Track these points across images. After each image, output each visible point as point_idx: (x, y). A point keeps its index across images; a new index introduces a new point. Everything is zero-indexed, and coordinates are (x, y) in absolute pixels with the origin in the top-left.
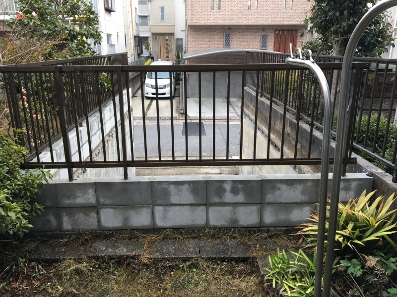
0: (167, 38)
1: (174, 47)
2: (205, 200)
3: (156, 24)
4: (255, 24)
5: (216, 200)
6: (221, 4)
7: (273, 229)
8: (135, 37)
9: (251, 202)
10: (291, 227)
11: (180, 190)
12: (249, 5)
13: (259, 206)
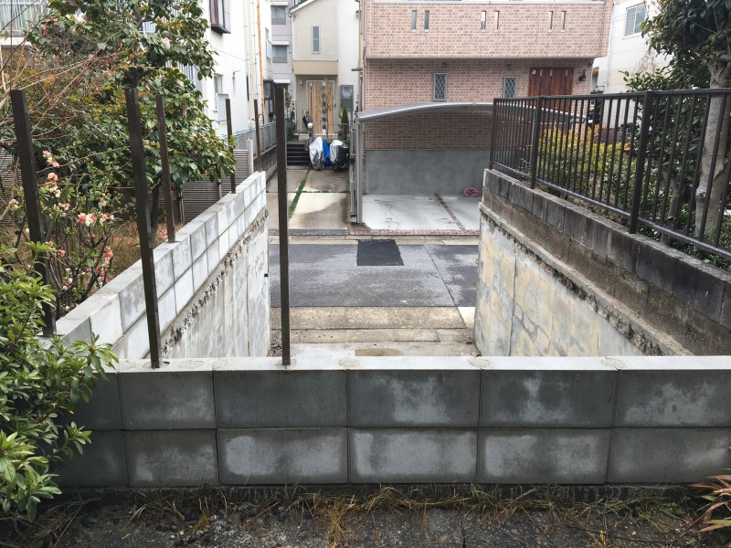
0: (324, 84)
1: (337, 101)
2: (475, 418)
3: (303, 58)
4: (494, 56)
5: (502, 417)
6: (430, 18)
7: (636, 488)
8: (265, 82)
9: (589, 423)
10: (681, 484)
11: (415, 392)
12: (484, 20)
13: (607, 434)
